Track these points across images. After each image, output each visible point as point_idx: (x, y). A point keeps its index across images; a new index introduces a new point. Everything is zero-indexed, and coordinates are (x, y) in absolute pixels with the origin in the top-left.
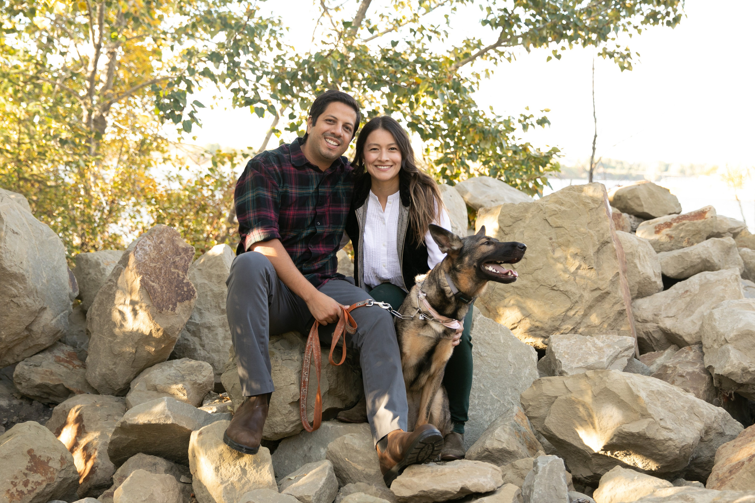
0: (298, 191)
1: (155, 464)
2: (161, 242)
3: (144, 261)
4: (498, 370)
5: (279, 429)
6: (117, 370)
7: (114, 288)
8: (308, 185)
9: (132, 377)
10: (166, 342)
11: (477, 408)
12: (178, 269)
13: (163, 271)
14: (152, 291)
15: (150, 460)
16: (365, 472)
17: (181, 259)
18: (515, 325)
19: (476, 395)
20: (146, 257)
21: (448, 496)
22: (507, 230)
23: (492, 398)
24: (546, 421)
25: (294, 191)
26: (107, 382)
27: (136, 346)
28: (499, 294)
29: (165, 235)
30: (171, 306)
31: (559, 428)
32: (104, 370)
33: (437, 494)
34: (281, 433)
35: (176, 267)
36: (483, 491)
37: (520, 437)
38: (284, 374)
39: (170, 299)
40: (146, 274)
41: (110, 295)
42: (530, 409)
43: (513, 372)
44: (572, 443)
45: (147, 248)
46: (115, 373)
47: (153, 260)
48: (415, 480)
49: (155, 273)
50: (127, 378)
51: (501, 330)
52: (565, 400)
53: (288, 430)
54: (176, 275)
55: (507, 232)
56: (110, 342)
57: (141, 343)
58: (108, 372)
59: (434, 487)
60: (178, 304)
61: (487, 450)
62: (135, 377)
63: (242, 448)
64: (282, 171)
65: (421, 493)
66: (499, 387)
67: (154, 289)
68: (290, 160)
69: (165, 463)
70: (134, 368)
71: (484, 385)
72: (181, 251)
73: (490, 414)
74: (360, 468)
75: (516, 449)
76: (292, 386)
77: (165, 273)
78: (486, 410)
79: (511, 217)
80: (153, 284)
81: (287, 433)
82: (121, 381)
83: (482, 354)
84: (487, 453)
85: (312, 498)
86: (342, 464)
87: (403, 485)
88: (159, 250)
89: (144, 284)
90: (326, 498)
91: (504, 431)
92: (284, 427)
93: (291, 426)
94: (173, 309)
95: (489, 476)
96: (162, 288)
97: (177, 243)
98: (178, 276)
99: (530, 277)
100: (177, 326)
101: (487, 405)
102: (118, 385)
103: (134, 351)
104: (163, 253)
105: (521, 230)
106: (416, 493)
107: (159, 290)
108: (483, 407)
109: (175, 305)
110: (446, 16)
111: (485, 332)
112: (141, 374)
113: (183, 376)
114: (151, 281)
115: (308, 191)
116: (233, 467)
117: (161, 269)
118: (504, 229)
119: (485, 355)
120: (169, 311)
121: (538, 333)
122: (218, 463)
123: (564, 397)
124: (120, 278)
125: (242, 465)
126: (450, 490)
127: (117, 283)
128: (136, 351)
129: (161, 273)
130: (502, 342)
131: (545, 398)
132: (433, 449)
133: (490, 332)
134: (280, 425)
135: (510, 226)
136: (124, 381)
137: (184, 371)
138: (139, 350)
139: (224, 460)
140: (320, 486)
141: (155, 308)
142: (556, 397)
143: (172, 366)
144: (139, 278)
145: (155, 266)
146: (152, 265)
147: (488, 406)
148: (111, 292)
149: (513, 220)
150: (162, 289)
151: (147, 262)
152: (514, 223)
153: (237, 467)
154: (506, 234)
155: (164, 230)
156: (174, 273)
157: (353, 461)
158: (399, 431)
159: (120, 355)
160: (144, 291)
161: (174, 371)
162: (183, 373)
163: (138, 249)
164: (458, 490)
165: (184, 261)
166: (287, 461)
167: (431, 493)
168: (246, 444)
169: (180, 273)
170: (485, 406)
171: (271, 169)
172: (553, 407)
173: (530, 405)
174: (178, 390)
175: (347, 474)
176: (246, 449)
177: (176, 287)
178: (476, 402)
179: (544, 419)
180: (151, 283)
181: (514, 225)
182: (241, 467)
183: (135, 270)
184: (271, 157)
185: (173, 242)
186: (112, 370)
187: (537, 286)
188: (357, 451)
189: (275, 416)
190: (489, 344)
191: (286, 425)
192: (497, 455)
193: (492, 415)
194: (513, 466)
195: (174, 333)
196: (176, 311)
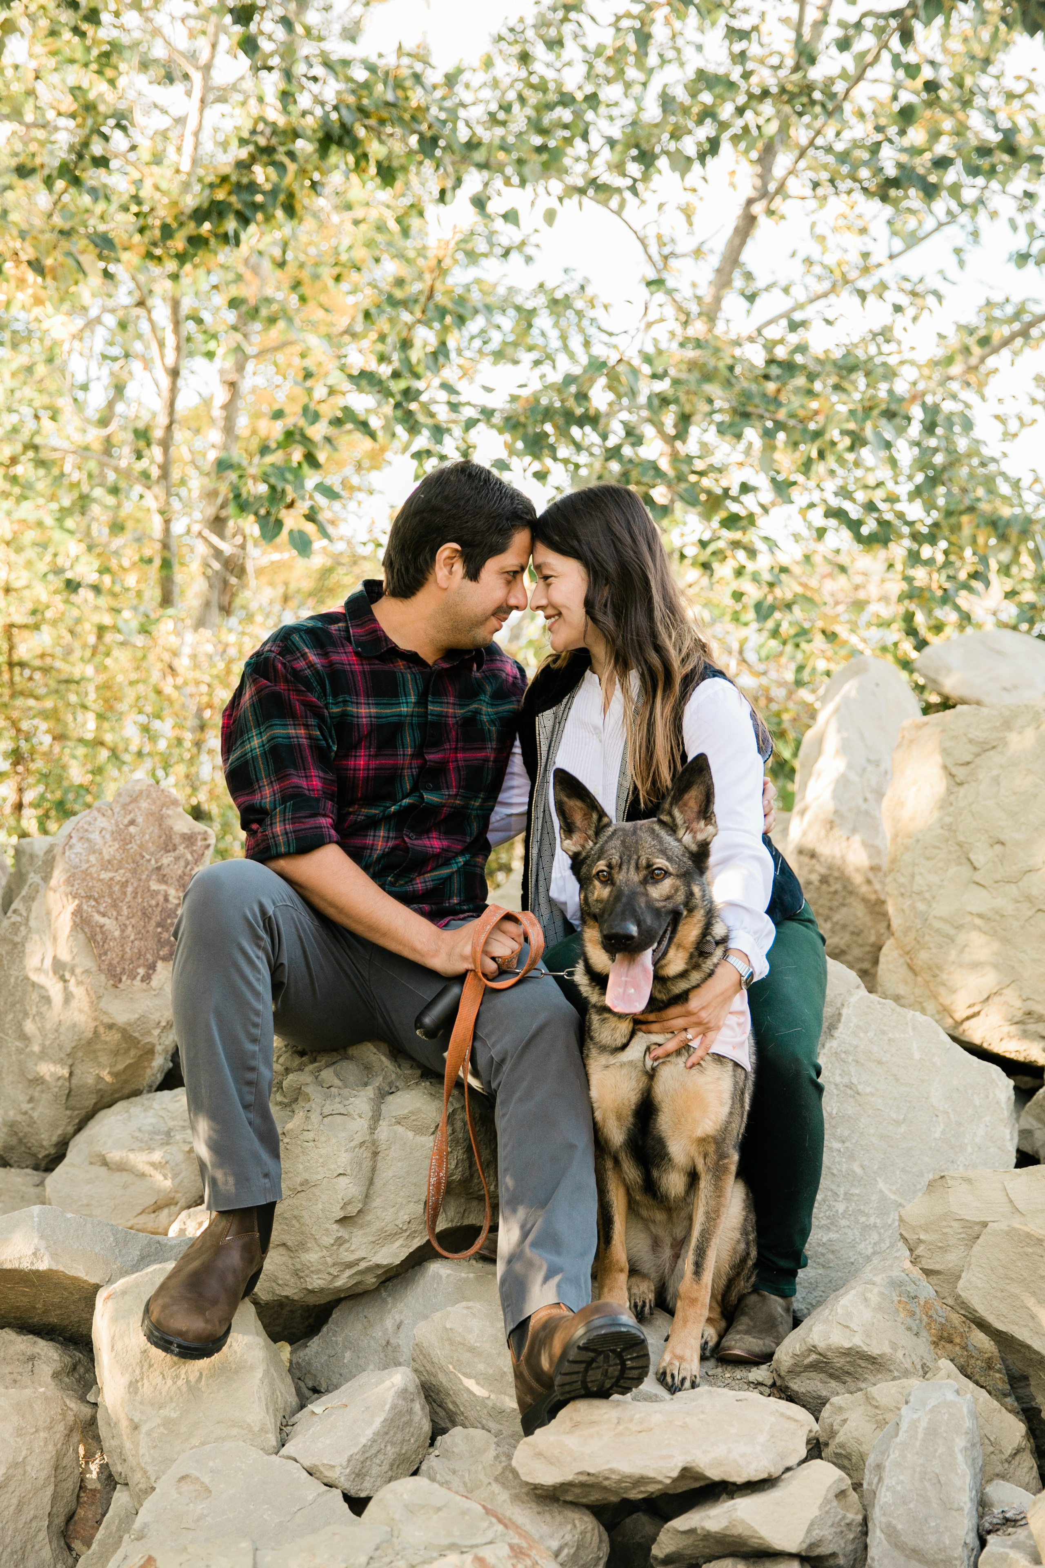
0: (373, 710)
1: (32, 1358)
2: (132, 822)
3: (85, 866)
4: (903, 1129)
5: (316, 1282)
6: (35, 1115)
7: (22, 928)
8: (396, 695)
9: (70, 1129)
10: (133, 1052)
11: (843, 1222)
12: (166, 883)
13: (130, 889)
14: (99, 937)
15: (23, 1347)
16: (490, 1404)
17: (177, 859)
18: (976, 1009)
19: (842, 1191)
20: (93, 859)
21: (651, 1488)
22: (961, 773)
23: (883, 1198)
24: (961, 1284)
25: (363, 711)
26: (20, 1141)
27: (70, 1062)
28: (937, 930)
29: (144, 804)
30: (141, 971)
31: (995, 1303)
32: (11, 1113)
33: (620, 1481)
34: (322, 1290)
35: (163, 880)
36: (739, 1478)
37: (912, 1314)
38: (323, 1152)
39: (140, 955)
40: (89, 898)
41: (15, 945)
42: (920, 1251)
43: (943, 1132)
44: (1029, 1342)
45: (96, 837)
46: (32, 1123)
47: (107, 865)
48: (572, 1441)
49: (111, 895)
50: (59, 1132)
51: (914, 1028)
52: (1007, 1233)
53: (339, 1283)
54: (161, 898)
55: (960, 777)
56: (20, 1051)
57: (80, 1054)
58: (20, 1118)
59: (614, 1465)
60: (160, 965)
61: (813, 1349)
62: (79, 1129)
63: (171, 1343)
64: (331, 664)
65: (583, 1478)
66: (903, 1170)
67: (103, 933)
68: (348, 639)
69: (56, 1356)
70: (73, 1109)
71: (862, 1166)
72: (177, 840)
73: (875, 1237)
74: (480, 1391)
75: (886, 1349)
76: (341, 1178)
77: (135, 893)
78: (866, 1228)
79: (971, 741)
80: (102, 920)
81: (338, 1290)
82: (47, 1139)
83: (860, 1088)
84: (814, 1357)
85: (338, 1470)
86: (441, 1377)
87: (540, 1455)
88: (122, 837)
89: (81, 921)
90: (385, 1467)
91: (866, 1299)
92: (329, 1278)
93: (348, 1273)
94: (147, 978)
95: (762, 1438)
96: (123, 928)
97: (169, 822)
98: (166, 900)
99: (1013, 890)
100: (156, 1016)
101: (867, 1215)
102: (42, 1146)
103: (65, 1072)
104: (134, 847)
105: (995, 772)
106: (569, 1477)
107: (117, 934)
108: (857, 1222)
109: (152, 967)
110: (958, 251)
111: (871, 1034)
112: (92, 1124)
113: (168, 1133)
114: (99, 912)
115: (395, 710)
116: (170, 1382)
117: (124, 885)
118: (954, 771)
119: (868, 1090)
120: (137, 982)
121: (1032, 1027)
122: (138, 1371)
123: (1003, 1226)
124: (35, 906)
125: (192, 1379)
126: (651, 1474)
127: (27, 919)
128: (71, 1074)
129: (125, 893)
130: (917, 1056)
131: (955, 1224)
132: (623, 1363)
133: (884, 1033)
134: (318, 1271)
135: (968, 763)
136: (55, 1139)
137: (173, 1119)
138: (77, 1072)
139: (151, 1366)
140: (363, 1441)
141: (103, 977)
142: (985, 1225)
143: (151, 1107)
144: (71, 907)
145: (112, 879)
146: (105, 875)
147: (872, 1220)
148: (17, 939)
149: (975, 749)
150: (123, 931)
151: (93, 870)
152: (977, 755)
153: (180, 1383)
154: (960, 784)
155: (141, 792)
156: (157, 892)
157: (464, 1374)
158: (555, 1312)
159: (38, 1081)
160: (81, 936)
161: (153, 1120)
162: (171, 1124)
163: (74, 841)
164: (675, 1474)
165: (182, 863)
166: (348, 1354)
167: (607, 1479)
168: (180, 1334)
169: (172, 892)
170: (862, 1219)
171: (302, 664)
172: (976, 1248)
173: (920, 1241)
174: (153, 1164)
175: (454, 1403)
176: (179, 1346)
177: (159, 925)
178: (841, 1207)
179: (959, 1277)
180: (97, 918)
181: (978, 761)
182: (188, 1382)
183: (63, 888)
184: (296, 637)
185: (160, 819)
186: (25, 1113)
187: (1030, 913)
188: (472, 1350)
189: (308, 1250)
190: (880, 1062)
191: (332, 1270)
192: (839, 1362)
193: (881, 1240)
194: (868, 1399)
195: (148, 1033)
196: (154, 983)
